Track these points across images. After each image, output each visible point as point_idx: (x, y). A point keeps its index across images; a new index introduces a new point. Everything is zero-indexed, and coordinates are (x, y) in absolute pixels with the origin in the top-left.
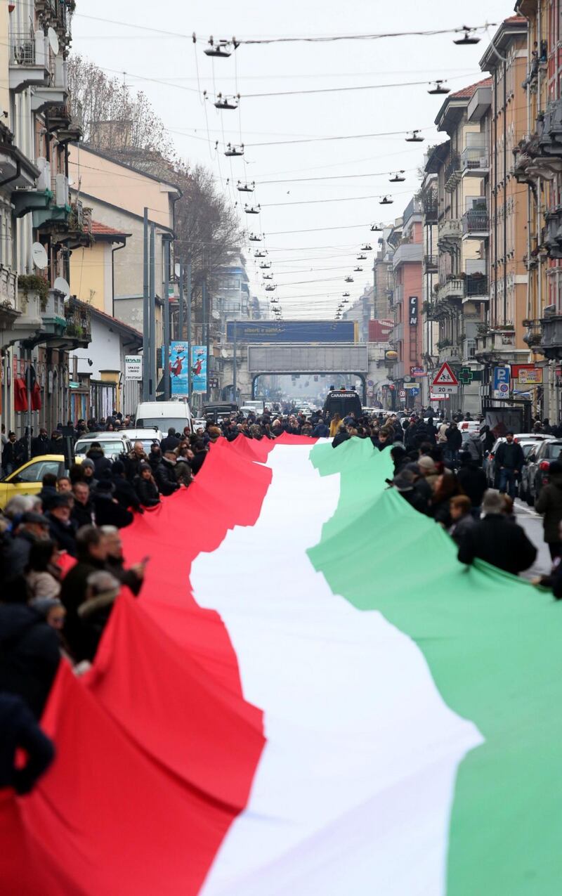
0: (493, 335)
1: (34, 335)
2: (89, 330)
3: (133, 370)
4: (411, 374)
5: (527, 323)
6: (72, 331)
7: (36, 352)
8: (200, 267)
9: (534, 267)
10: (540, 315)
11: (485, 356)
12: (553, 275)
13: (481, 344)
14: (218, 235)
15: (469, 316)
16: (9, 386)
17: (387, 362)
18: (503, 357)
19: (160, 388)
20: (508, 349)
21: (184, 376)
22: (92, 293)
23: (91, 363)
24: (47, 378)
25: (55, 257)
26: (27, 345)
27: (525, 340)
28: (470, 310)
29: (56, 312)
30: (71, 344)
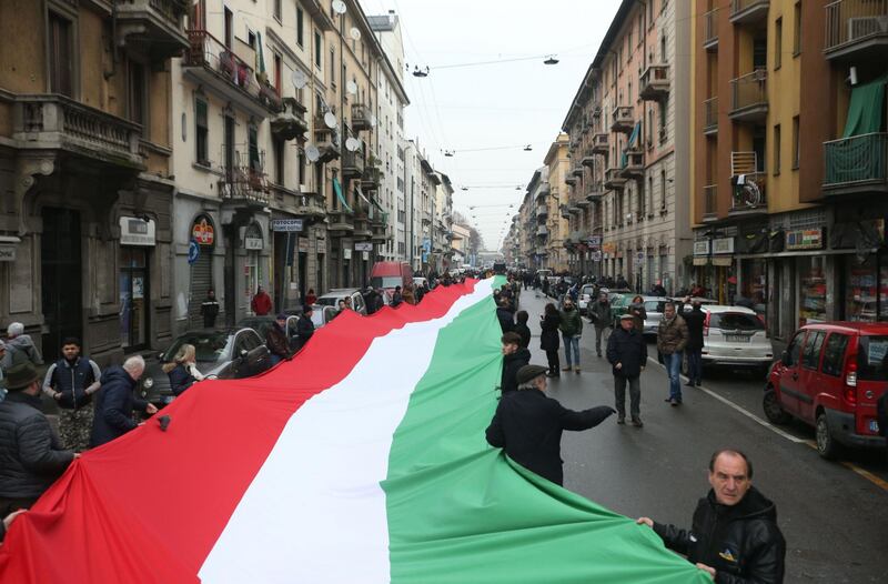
0: (520, 254)
1: (445, 254)
2: (455, 253)
3: (462, 259)
4: (508, 260)
5: (525, 252)
6: (452, 253)
7: (446, 256)
8: (475, 243)
9: (526, 243)
10: (527, 250)
11: (519, 257)
13: (518, 255)
16: (441, 262)
17: (505, 258)
19: (468, 262)
20: (523, 256)
21: (471, 260)
22: (455, 247)
24: (447, 260)
25: (449, 241)
27: (525, 254)
28: (517, 250)
29: (449, 250)
30: (452, 255)
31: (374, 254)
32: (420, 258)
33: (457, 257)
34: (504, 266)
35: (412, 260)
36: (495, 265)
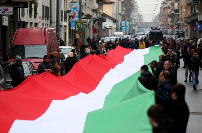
0: (179, 20)
1: (95, 20)
2: (106, 19)
3: (114, 26)
4: (166, 27)
5: (185, 18)
6: (103, 19)
7: (96, 23)
8: (129, 8)
9: (186, 8)
10: (187, 17)
11: (178, 24)
12: (189, 9)
13: (177, 22)
14: (132, 2)
15: (176, 17)
16: (91, 29)
17: (162, 25)
18: (181, 24)
19: (120, 29)
20: (182, 23)
21: (124, 27)
22: (107, 12)
23: (106, 25)
24: (98, 27)
25: (100, 6)
26: (94, 21)
27: (184, 21)
28: (176, 16)
29: (99, 16)
30: (102, 21)
31: (14, 19)
32: (67, 24)
33: (108, 24)
34: (160, 34)
35: (58, 27)
36: (151, 33)
